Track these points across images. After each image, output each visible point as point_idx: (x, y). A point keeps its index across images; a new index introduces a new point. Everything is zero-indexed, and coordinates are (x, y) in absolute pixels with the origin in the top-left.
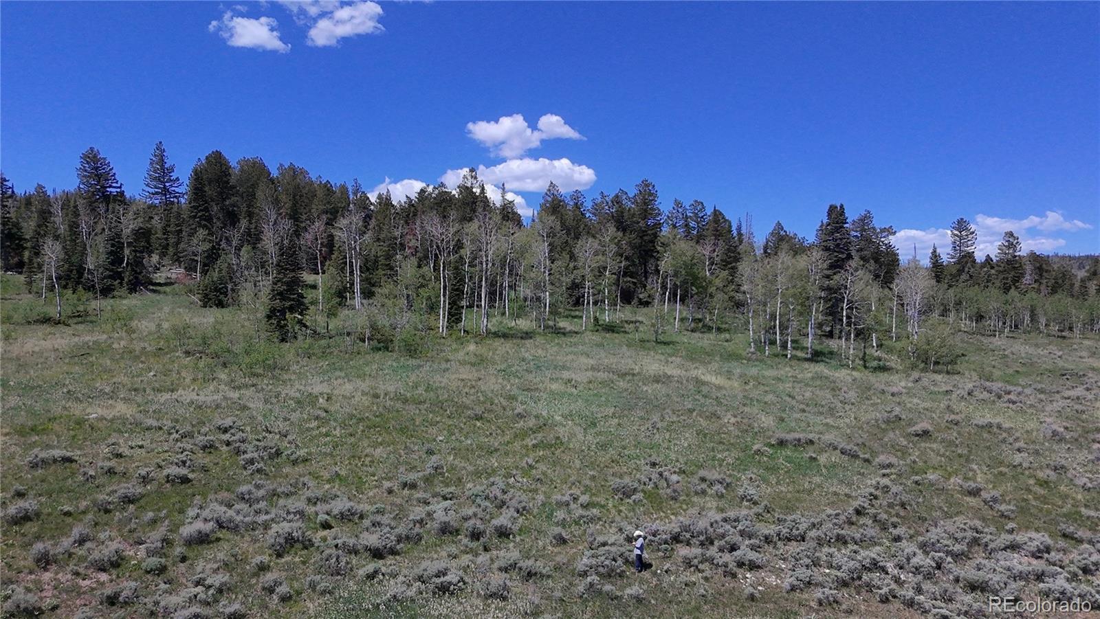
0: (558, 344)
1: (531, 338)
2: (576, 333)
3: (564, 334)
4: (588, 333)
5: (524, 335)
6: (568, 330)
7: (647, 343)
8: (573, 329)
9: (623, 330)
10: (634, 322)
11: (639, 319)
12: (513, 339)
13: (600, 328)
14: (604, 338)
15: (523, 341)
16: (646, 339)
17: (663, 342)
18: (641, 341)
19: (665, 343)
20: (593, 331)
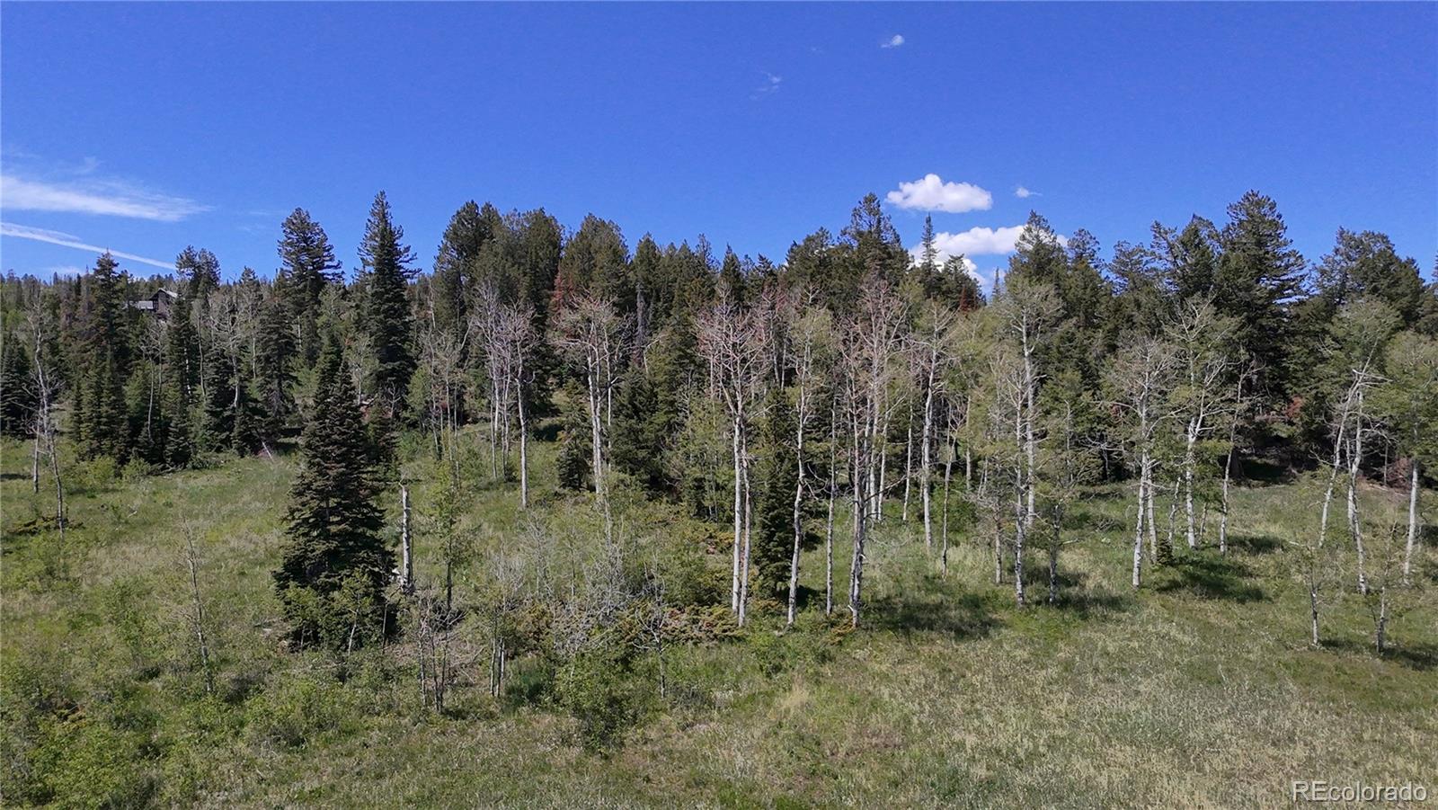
3: (1081, 607)
5: (966, 614)
6: (1090, 587)
7: (1350, 655)
8: (1105, 583)
9: (1247, 582)
10: (1263, 545)
11: (1275, 531)
12: (934, 635)
13: (1179, 578)
14: (1207, 629)
15: (962, 647)
16: (1341, 636)
17: (1404, 653)
18: (1330, 644)
19: (1415, 658)
20: (1162, 590)
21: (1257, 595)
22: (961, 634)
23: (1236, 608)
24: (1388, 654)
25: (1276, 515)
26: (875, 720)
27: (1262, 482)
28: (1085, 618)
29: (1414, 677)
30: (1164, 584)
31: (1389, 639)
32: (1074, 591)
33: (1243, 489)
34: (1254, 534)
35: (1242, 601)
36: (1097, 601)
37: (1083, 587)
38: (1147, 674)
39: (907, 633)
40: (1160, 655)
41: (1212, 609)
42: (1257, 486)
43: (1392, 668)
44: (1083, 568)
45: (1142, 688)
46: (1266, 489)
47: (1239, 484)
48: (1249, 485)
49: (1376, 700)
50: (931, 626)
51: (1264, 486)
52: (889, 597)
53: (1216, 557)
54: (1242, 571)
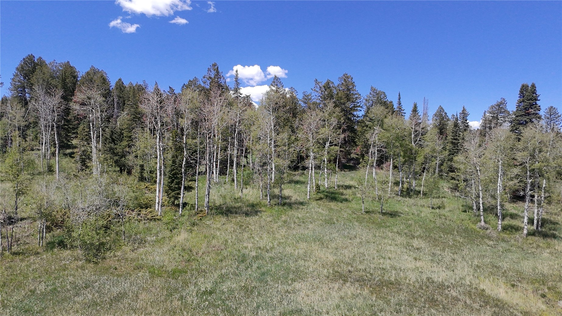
0: (285, 222)
1: (256, 213)
2: (302, 204)
3: (290, 205)
4: (314, 203)
5: (249, 209)
6: (293, 199)
7: (373, 215)
8: (298, 198)
9: (343, 197)
10: (349, 187)
11: (352, 183)
12: (237, 215)
13: (322, 196)
14: (331, 209)
15: (248, 219)
16: (371, 210)
17: (388, 213)
18: (367, 212)
19: (391, 215)
20: (316, 200)
21: (346, 200)
22: (247, 214)
23: (340, 204)
24: (384, 214)
25: (352, 179)
26: (214, 242)
27: (348, 170)
28: (291, 208)
29: (391, 220)
30: (317, 199)
31: (384, 210)
32: (288, 201)
33: (343, 172)
34: (346, 184)
35: (342, 202)
36: (295, 203)
37: (291, 200)
38: (311, 223)
39: (227, 215)
40: (316, 217)
41: (333, 205)
42: (347, 171)
43: (384, 218)
44: (290, 194)
45: (309, 227)
46: (350, 172)
47: (341, 171)
48: (345, 171)
49: (380, 226)
50: (236, 213)
51: (349, 171)
52: (220, 205)
53: (334, 191)
54: (342, 194)
